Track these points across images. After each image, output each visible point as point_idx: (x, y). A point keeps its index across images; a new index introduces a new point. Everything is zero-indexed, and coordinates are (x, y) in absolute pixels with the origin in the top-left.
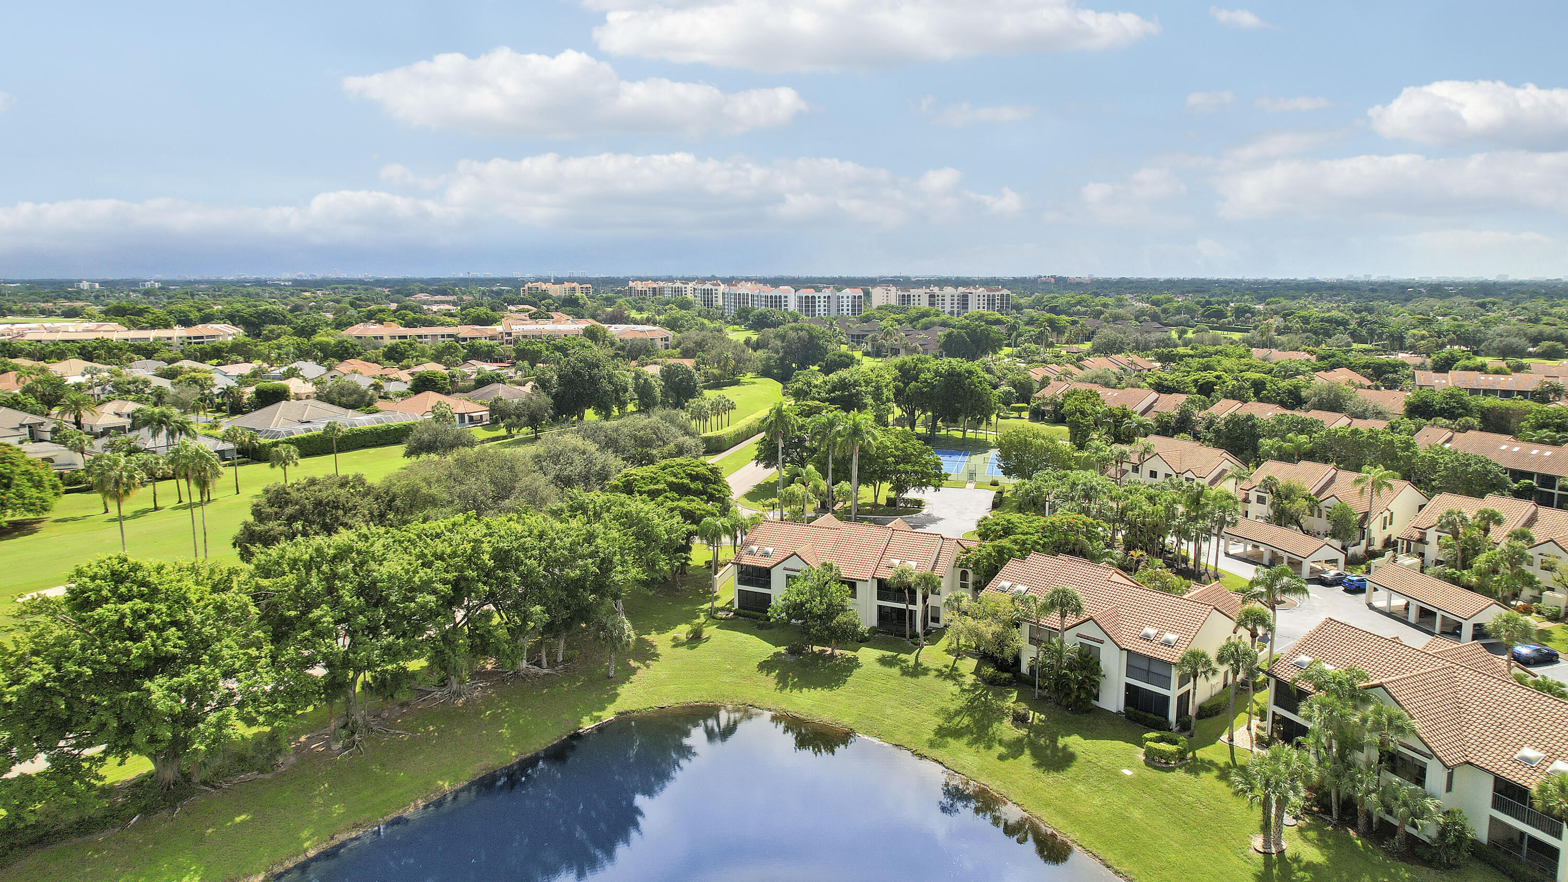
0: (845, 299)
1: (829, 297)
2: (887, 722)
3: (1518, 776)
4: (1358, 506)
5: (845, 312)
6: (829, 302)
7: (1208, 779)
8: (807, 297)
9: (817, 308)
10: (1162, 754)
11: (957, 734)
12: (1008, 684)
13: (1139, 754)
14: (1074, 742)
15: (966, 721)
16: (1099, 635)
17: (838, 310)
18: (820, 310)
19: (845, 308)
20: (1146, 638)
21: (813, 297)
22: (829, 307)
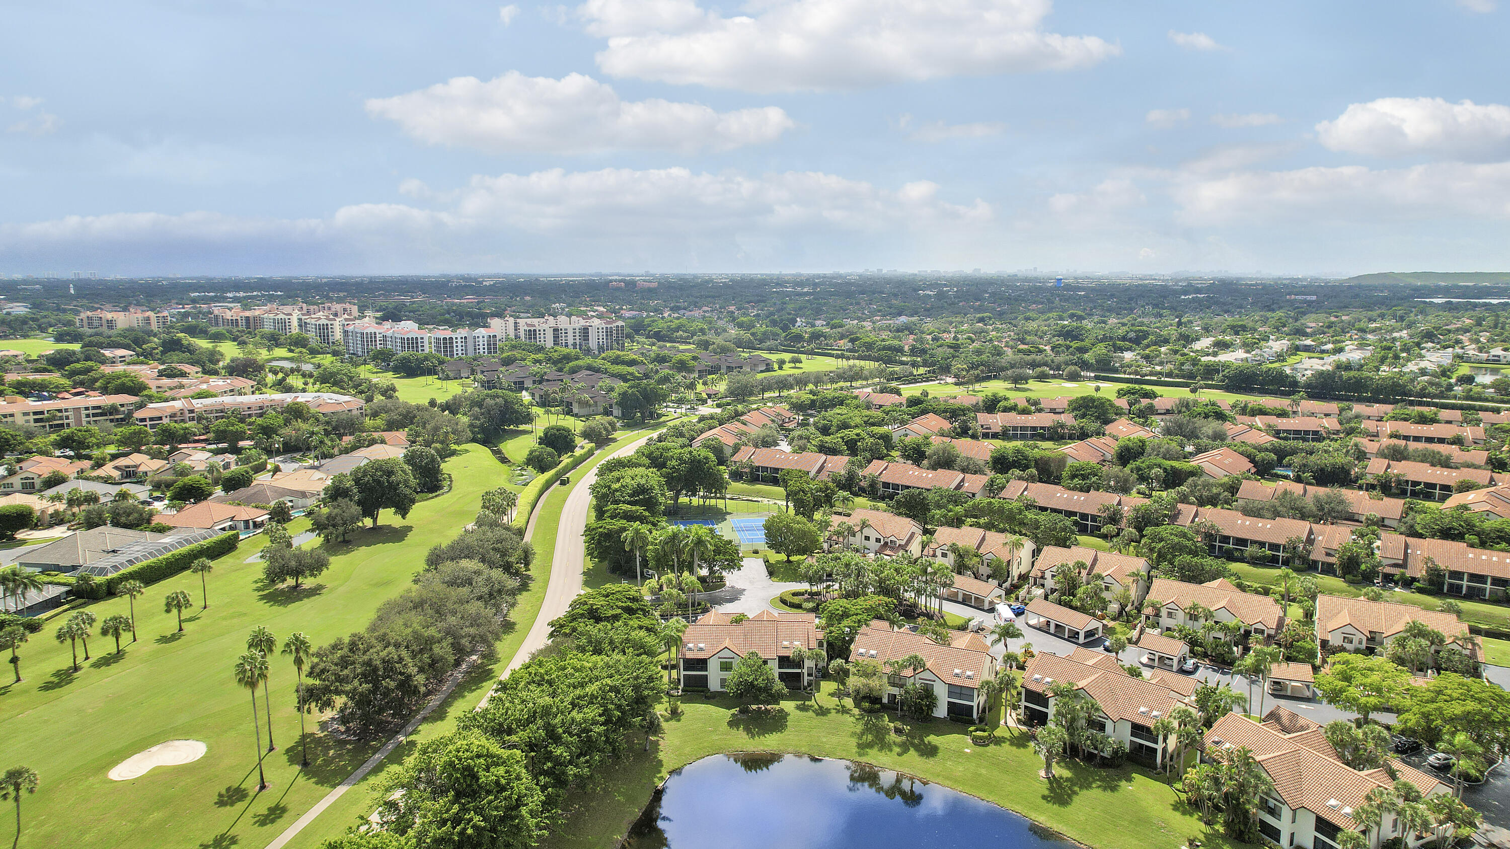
0: (481, 339)
1: (465, 337)
2: (827, 746)
3: (1141, 721)
4: (1004, 556)
5: (481, 351)
6: (466, 342)
7: (1006, 746)
8: (445, 339)
9: (455, 348)
10: (981, 738)
11: (870, 745)
12: (878, 711)
13: (968, 739)
14: (932, 739)
15: (870, 737)
16: (933, 677)
17: (475, 349)
18: (458, 350)
19: (481, 347)
20: (957, 675)
21: (451, 338)
22: (466, 346)
